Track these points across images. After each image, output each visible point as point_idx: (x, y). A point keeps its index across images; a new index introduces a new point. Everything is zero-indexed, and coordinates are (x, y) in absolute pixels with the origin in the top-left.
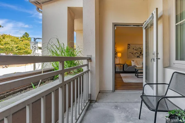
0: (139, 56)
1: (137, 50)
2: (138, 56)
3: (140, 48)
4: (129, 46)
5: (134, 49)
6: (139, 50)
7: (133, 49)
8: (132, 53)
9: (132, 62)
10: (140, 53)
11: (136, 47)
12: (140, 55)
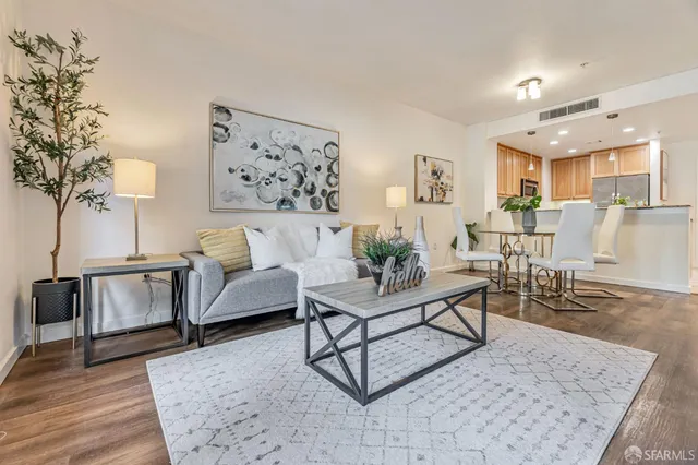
0: (290, 195)
1: (277, 158)
2: (283, 201)
3: (296, 148)
4: (221, 118)
5: (263, 146)
6: (292, 157)
7: (255, 146)
8: (247, 178)
9: (252, 237)
10: (294, 180)
11: (274, 135)
12: (296, 193)
